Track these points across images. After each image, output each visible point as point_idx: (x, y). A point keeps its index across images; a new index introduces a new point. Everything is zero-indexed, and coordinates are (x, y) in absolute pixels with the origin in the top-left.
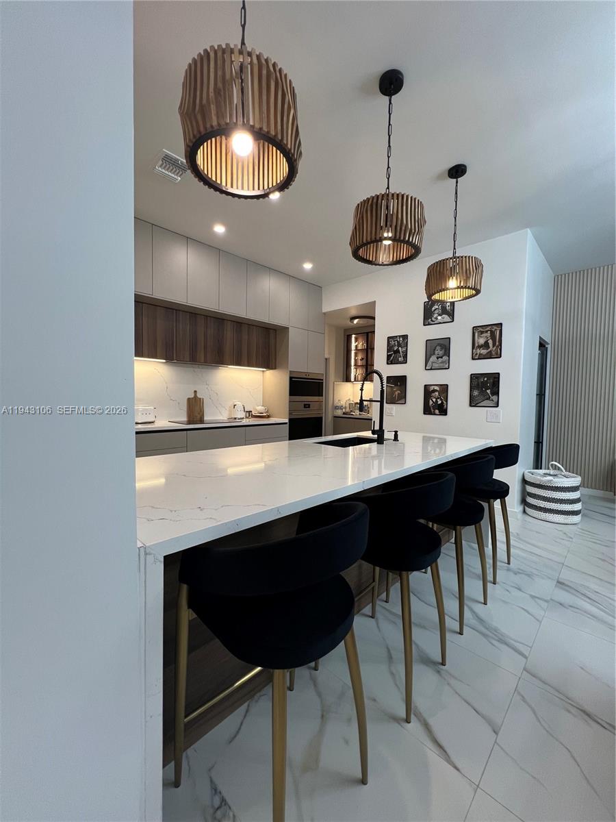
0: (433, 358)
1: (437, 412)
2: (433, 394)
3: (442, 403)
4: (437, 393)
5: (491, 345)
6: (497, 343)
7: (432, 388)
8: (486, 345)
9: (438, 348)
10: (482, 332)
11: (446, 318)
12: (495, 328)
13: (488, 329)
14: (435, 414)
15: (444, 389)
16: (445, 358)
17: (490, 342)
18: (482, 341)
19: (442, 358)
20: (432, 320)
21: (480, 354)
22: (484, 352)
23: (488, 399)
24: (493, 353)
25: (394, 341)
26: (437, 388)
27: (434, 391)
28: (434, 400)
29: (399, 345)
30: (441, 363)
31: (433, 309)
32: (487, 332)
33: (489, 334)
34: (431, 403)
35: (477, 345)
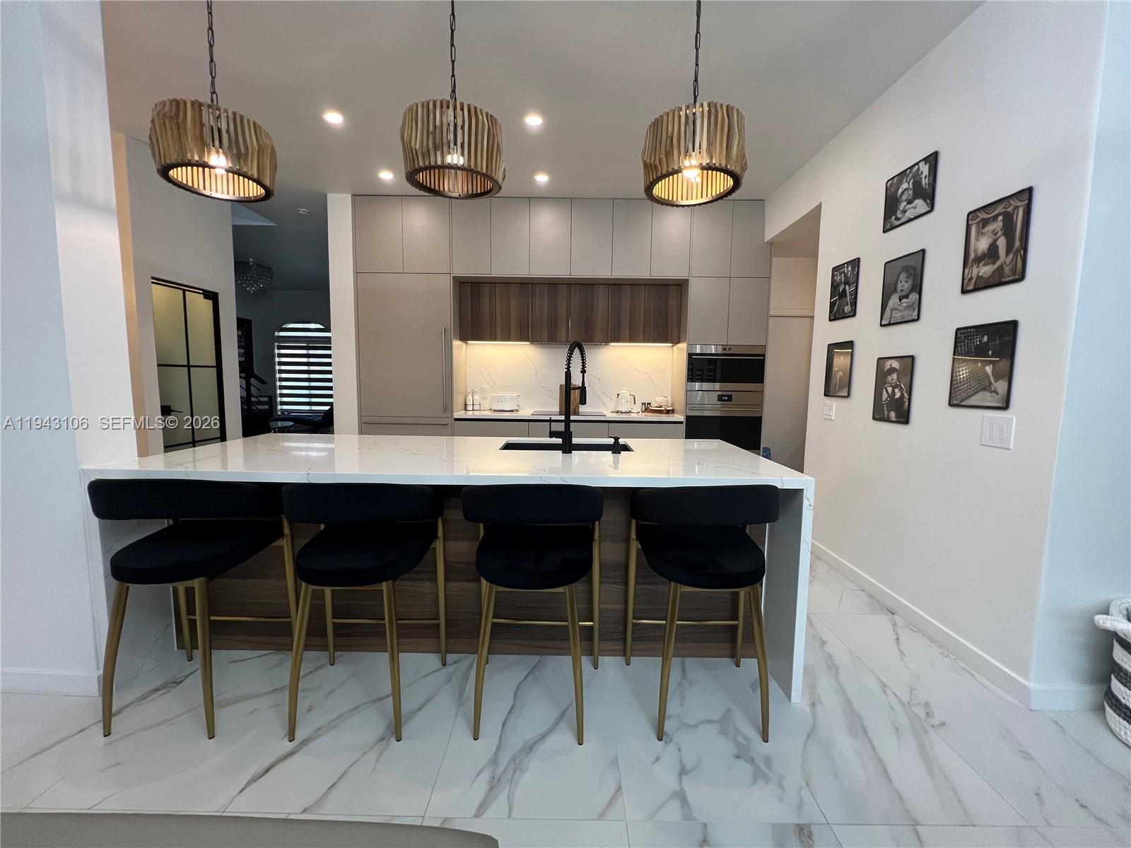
0: (894, 301)
1: (893, 415)
2: (890, 378)
3: (902, 394)
4: (895, 376)
5: (1002, 251)
6: (1017, 244)
7: (888, 364)
8: (992, 253)
9: (903, 276)
10: (985, 223)
11: (920, 205)
12: (1014, 203)
13: (1000, 209)
14: (888, 420)
15: (909, 363)
16: (914, 296)
17: (1002, 242)
18: (983, 245)
19: (907, 297)
20: (897, 219)
21: (979, 277)
22: (986, 270)
23: (987, 388)
24: (1007, 269)
25: (841, 274)
26: (895, 364)
27: (892, 370)
28: (890, 389)
29: (847, 283)
30: (907, 308)
31: (900, 191)
32: (995, 218)
33: (998, 225)
34: (885, 395)
35: (972, 256)
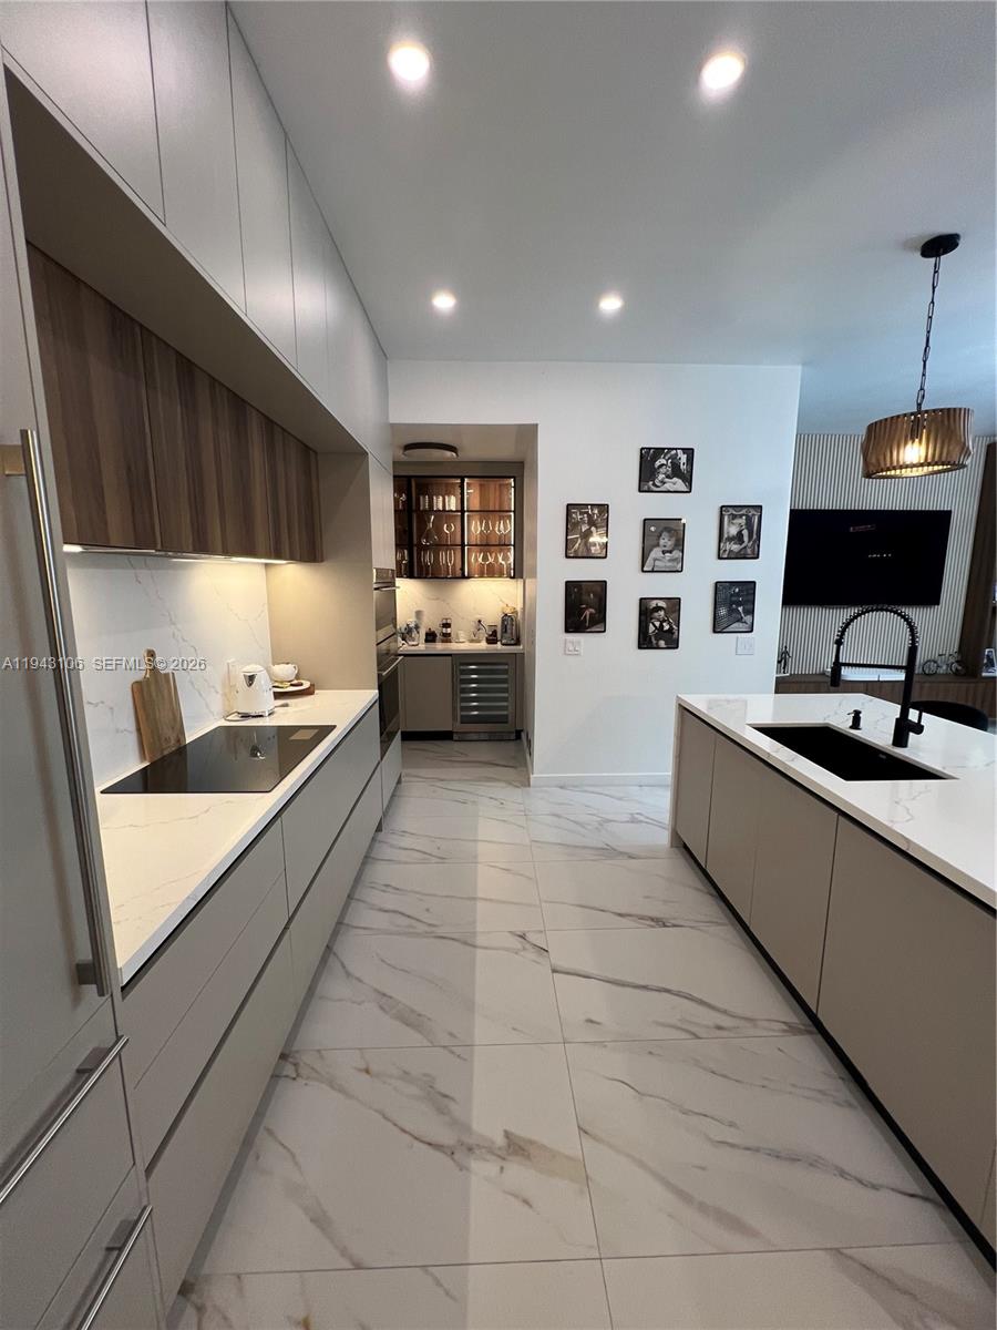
0: (656, 553)
1: (662, 643)
2: (656, 614)
3: (671, 627)
4: (662, 613)
5: (746, 539)
6: (755, 536)
7: (653, 604)
8: (739, 538)
9: (665, 534)
10: (734, 517)
11: (679, 484)
12: (753, 512)
13: (744, 511)
14: (658, 648)
15: (674, 604)
16: (677, 554)
17: (745, 532)
18: (733, 531)
19: (670, 552)
20: (654, 485)
21: (731, 551)
22: (735, 547)
23: (740, 620)
24: (749, 551)
25: (581, 513)
26: (661, 604)
27: (658, 608)
28: (657, 624)
29: (592, 523)
30: (670, 561)
31: (658, 464)
32: (741, 516)
33: (743, 521)
34: (652, 628)
35: (726, 536)
